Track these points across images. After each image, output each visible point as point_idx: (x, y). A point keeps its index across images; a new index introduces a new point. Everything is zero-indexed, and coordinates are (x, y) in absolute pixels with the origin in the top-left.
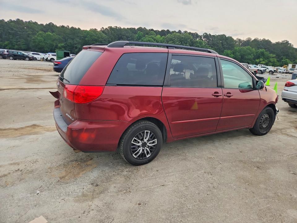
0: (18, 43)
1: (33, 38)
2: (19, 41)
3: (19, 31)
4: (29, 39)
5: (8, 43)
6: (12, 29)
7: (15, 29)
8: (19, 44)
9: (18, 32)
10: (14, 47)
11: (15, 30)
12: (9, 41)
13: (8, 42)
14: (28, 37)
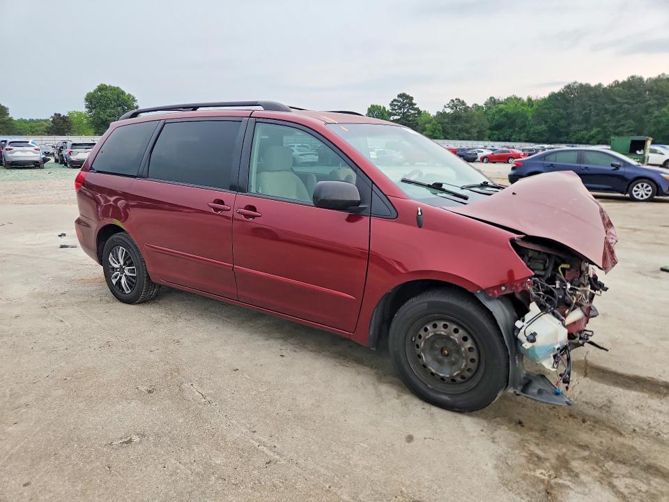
0: (621, 129)
1: (656, 113)
2: (623, 125)
3: (627, 103)
4: (646, 117)
5: (598, 131)
6: (614, 102)
7: (618, 99)
8: (622, 131)
9: (626, 106)
10: (607, 139)
11: (620, 103)
12: (599, 127)
13: (599, 129)
14: (647, 112)
